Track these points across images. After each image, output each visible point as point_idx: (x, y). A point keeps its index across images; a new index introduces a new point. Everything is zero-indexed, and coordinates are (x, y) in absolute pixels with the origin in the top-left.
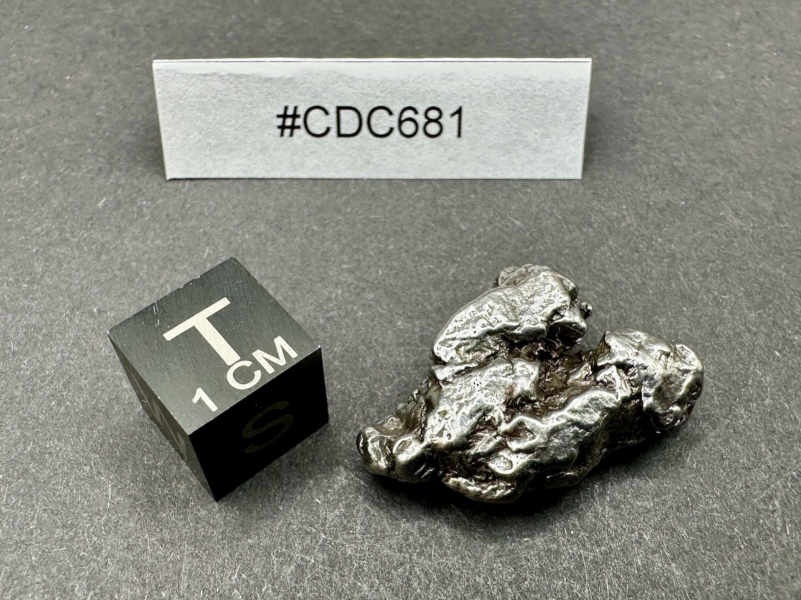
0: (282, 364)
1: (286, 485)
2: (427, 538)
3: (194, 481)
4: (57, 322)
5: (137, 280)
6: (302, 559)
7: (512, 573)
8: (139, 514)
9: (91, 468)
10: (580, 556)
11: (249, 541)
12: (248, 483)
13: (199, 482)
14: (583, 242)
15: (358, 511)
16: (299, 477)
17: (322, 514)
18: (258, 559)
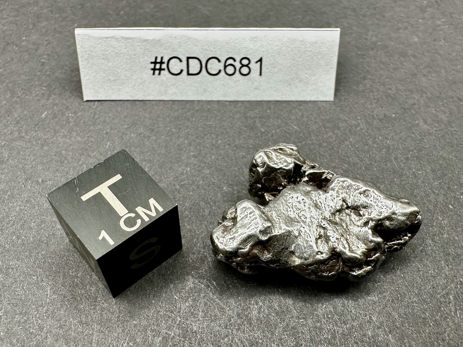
0: (154, 215)
1: (157, 288)
2: (242, 320)
3: (101, 286)
4: (17, 188)
5: (66, 162)
6: (166, 333)
7: (294, 341)
8: (67, 306)
9: (38, 278)
10: (334, 330)
11: (134, 322)
12: (133, 286)
13: (103, 286)
14: (334, 139)
15: (200, 303)
16: (164, 282)
17: (178, 306)
18: (140, 333)
